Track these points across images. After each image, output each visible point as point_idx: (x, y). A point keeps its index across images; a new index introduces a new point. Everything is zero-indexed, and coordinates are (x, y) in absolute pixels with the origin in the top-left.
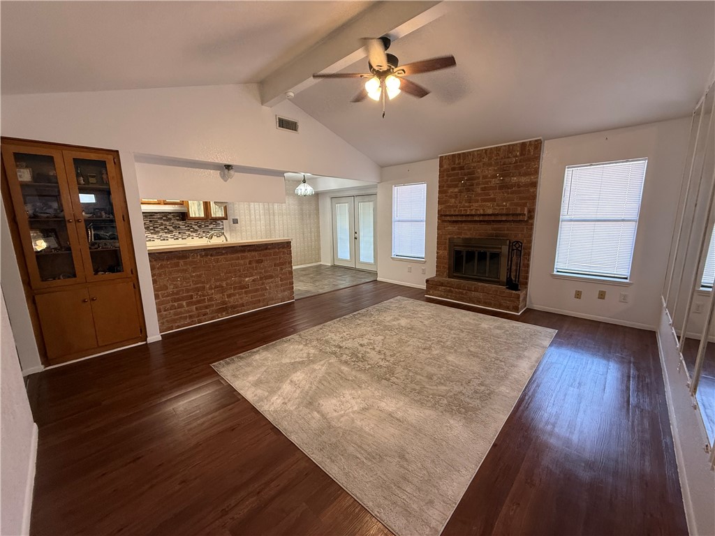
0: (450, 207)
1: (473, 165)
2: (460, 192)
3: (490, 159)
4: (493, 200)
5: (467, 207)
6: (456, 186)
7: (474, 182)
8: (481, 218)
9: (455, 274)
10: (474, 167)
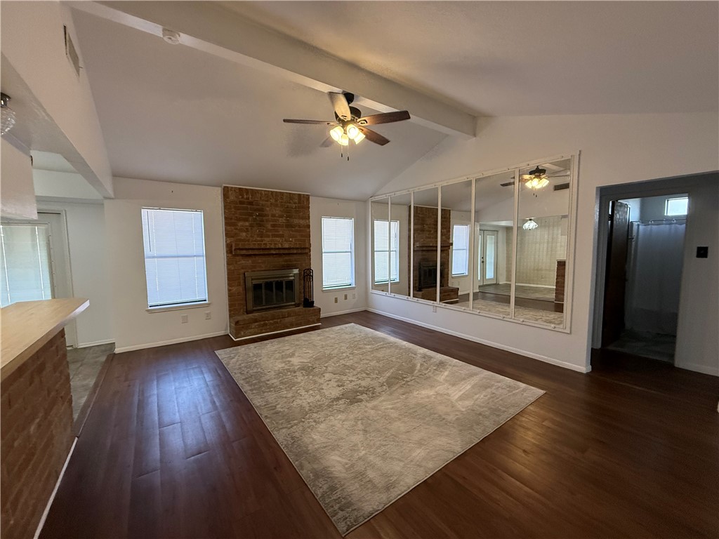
0: (241, 240)
1: (261, 202)
2: (251, 226)
3: (276, 201)
4: (282, 236)
5: (260, 241)
6: (246, 220)
7: (264, 218)
8: (277, 252)
9: (254, 308)
10: (262, 205)
